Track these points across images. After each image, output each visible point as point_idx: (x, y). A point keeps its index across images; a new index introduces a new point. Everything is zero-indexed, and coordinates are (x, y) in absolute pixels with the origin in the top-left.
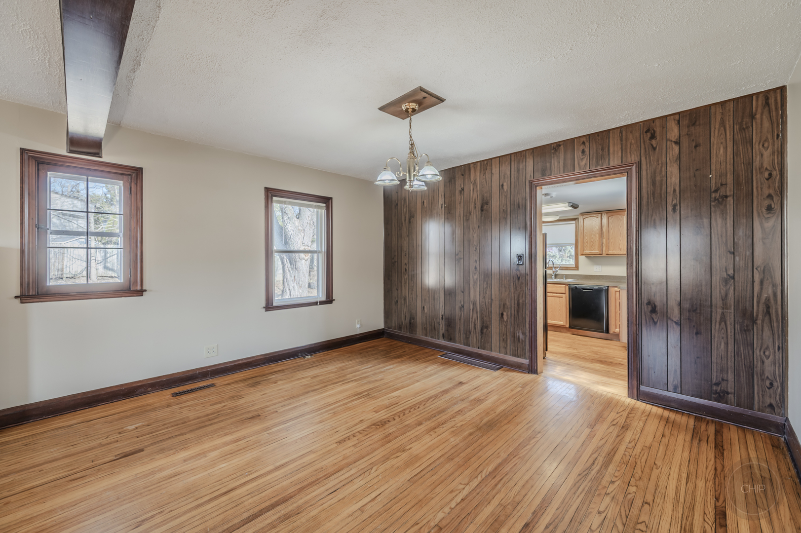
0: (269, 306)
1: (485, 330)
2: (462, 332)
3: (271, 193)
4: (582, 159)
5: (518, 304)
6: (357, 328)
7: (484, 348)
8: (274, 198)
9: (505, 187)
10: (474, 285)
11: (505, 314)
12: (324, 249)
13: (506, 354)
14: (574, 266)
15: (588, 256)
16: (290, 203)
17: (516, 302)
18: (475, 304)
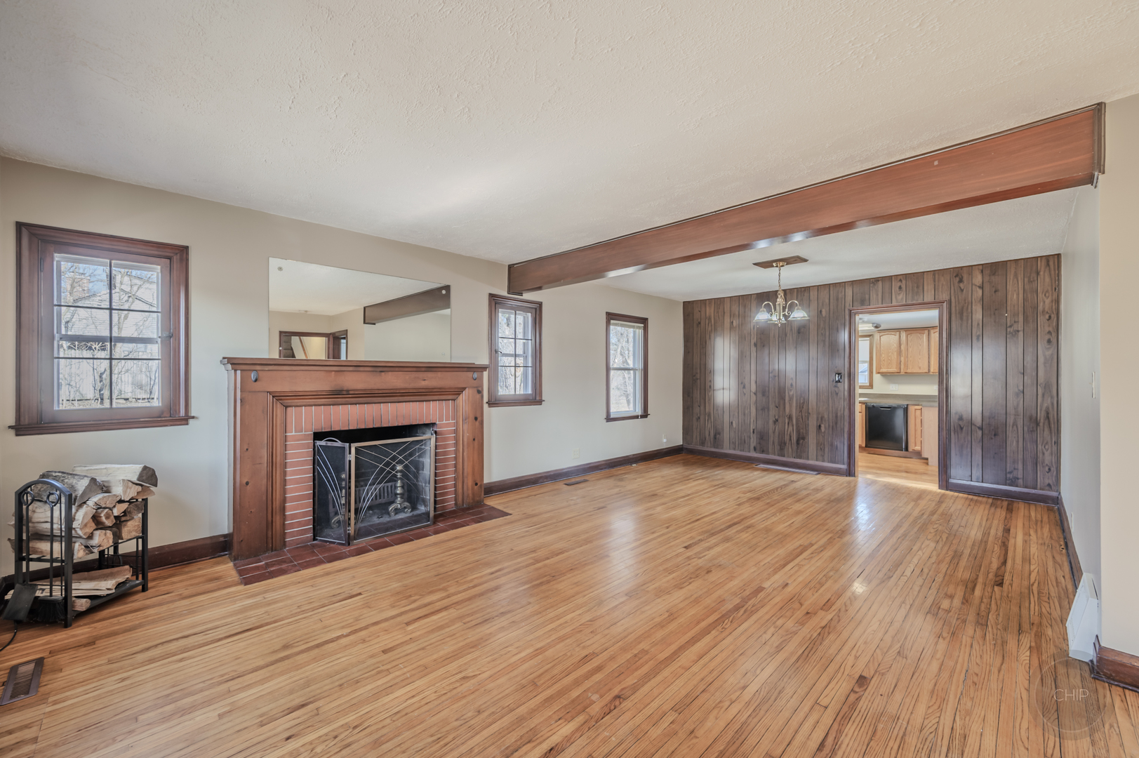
0: (609, 419)
1: (801, 441)
2: (776, 444)
3: (611, 317)
4: (899, 294)
6: (664, 442)
7: (800, 457)
8: (612, 321)
9: (824, 313)
10: (790, 400)
11: (823, 426)
12: (640, 365)
13: (823, 461)
14: (868, 385)
15: (884, 375)
16: (622, 326)
17: (834, 415)
18: (790, 418)
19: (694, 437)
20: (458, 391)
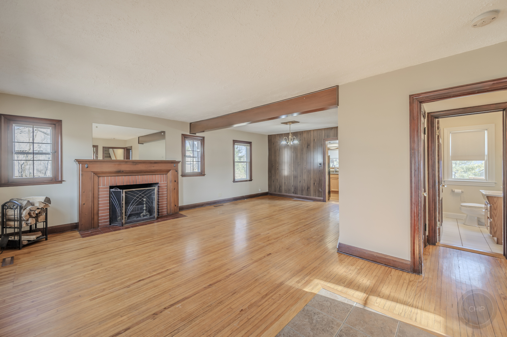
0: (234, 181)
1: (308, 189)
2: (300, 190)
3: (235, 142)
5: (320, 180)
6: (260, 191)
7: (308, 195)
8: (236, 143)
9: (315, 140)
10: (305, 174)
11: (315, 183)
12: (249, 161)
13: (316, 196)
16: (240, 145)
18: (305, 180)
19: (272, 188)
20: (168, 171)
